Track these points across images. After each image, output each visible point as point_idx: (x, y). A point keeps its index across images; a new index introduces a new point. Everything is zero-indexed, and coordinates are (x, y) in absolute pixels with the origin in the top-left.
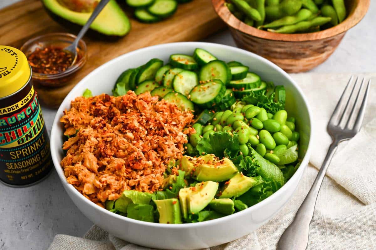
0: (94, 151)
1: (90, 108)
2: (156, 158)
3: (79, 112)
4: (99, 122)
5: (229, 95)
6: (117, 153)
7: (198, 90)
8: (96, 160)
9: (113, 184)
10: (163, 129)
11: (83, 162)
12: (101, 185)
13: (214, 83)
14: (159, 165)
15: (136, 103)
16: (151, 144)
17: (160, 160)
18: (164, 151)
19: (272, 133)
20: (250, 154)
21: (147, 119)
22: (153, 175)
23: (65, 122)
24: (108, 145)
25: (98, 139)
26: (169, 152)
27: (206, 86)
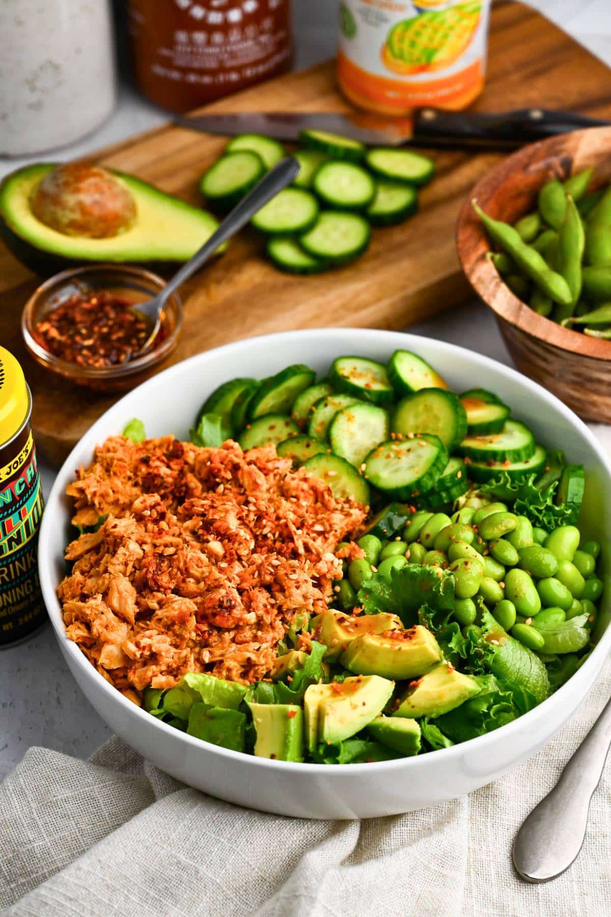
0: (132, 574)
1: (136, 470)
2: (265, 606)
3: (109, 476)
4: (152, 507)
5: (454, 475)
6: (183, 585)
7: (386, 454)
8: (135, 594)
9: (163, 654)
10: (292, 540)
11: (105, 595)
12: (138, 654)
13: (424, 443)
14: (271, 624)
15: (240, 473)
16: (260, 575)
17: (275, 611)
18: (287, 593)
19: (537, 579)
20: (479, 622)
21: (259, 513)
22: (256, 645)
23: (76, 494)
24: (165, 564)
25: (145, 547)
26: (297, 596)
27: (404, 446)
